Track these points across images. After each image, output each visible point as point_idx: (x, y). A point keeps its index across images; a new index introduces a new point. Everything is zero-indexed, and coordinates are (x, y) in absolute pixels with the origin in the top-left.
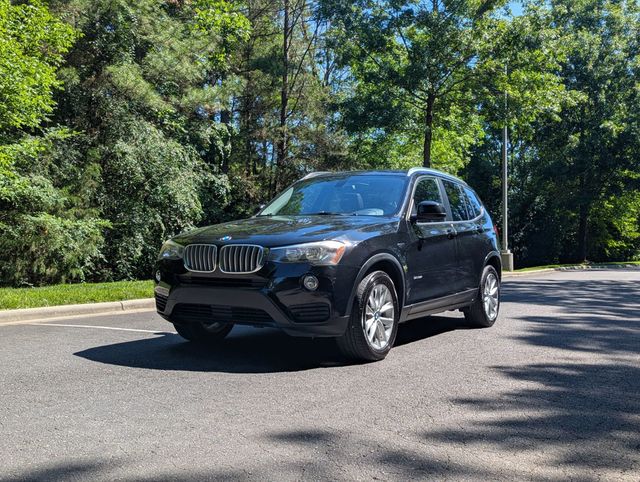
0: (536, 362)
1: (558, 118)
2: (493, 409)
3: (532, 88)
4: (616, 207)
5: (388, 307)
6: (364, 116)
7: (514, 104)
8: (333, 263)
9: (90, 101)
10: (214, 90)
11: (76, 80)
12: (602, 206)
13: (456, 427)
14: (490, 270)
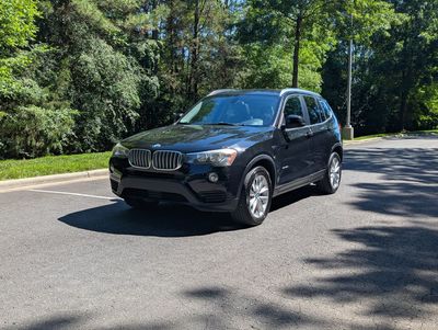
0: (362, 225)
1: (388, 34)
2: (331, 267)
3: (370, 13)
4: (427, 92)
5: (265, 189)
6: (252, 33)
7: (358, 24)
8: (228, 164)
9: (61, 24)
10: (148, 16)
11: (51, 11)
12: (417, 92)
13: (306, 283)
14: (335, 156)
